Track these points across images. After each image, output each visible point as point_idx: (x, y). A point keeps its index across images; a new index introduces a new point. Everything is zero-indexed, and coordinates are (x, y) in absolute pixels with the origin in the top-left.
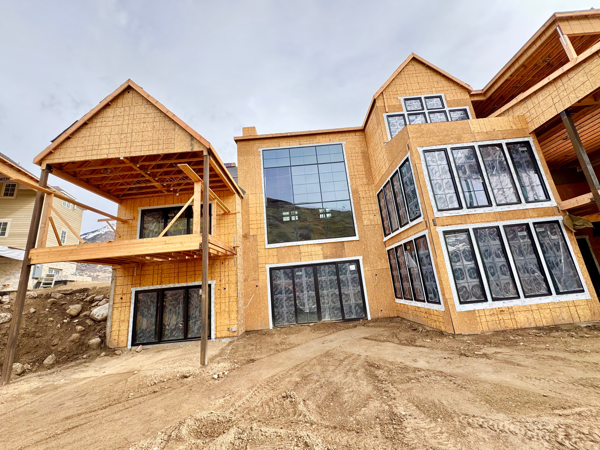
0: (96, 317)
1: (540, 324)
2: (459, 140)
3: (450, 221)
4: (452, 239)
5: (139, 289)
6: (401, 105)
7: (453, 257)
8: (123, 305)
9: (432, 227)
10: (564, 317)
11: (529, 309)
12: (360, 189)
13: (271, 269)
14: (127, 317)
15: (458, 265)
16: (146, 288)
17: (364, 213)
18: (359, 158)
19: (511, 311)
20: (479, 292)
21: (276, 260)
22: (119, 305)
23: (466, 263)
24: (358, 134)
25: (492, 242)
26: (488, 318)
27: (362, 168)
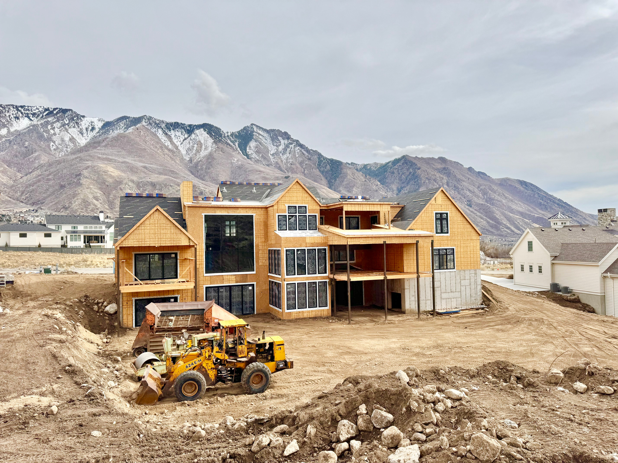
0: (110, 312)
1: (311, 317)
2: (301, 246)
3: (290, 280)
4: (289, 287)
5: (137, 298)
6: (286, 209)
7: (288, 293)
8: (129, 306)
9: (283, 282)
10: (319, 314)
11: (309, 312)
12: (260, 244)
13: (206, 288)
14: (131, 312)
15: (289, 296)
16: (141, 298)
17: (260, 258)
18: (262, 225)
19: (303, 312)
20: (294, 306)
21: (209, 283)
22: (125, 307)
23: (292, 295)
24: (263, 209)
25: (303, 288)
26: (295, 315)
27: (263, 232)
